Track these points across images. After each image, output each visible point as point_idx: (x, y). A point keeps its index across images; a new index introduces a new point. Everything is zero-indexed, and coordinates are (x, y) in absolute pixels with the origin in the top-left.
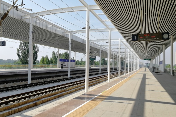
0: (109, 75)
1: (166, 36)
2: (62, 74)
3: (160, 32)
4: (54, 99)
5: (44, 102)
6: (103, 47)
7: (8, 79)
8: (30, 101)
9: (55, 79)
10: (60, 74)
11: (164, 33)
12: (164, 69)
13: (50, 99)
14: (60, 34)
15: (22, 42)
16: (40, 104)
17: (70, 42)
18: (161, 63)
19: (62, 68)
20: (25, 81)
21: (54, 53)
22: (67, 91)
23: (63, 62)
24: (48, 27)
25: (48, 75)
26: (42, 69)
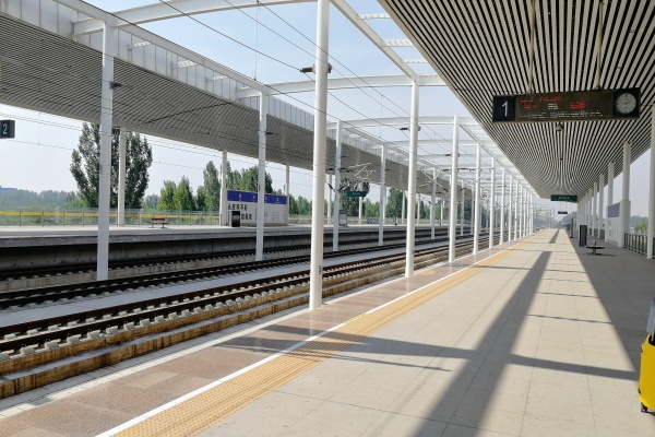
0: (408, 256)
1: (626, 104)
2: (232, 248)
3: (606, 87)
4: (183, 340)
5: (140, 352)
6: (395, 149)
7: (25, 263)
8: (81, 348)
9: (206, 264)
10: (227, 248)
11: (622, 91)
12: (626, 236)
13: (166, 343)
14: (226, 97)
15: (90, 127)
16: (122, 361)
17: (263, 127)
18: (613, 210)
19: (236, 224)
20: (85, 271)
21: (211, 169)
22: (240, 310)
23: (240, 203)
24: (178, 68)
25: (180, 252)
26: (157, 227)
